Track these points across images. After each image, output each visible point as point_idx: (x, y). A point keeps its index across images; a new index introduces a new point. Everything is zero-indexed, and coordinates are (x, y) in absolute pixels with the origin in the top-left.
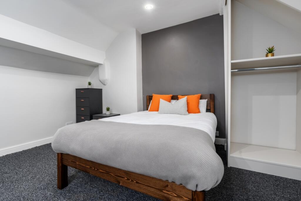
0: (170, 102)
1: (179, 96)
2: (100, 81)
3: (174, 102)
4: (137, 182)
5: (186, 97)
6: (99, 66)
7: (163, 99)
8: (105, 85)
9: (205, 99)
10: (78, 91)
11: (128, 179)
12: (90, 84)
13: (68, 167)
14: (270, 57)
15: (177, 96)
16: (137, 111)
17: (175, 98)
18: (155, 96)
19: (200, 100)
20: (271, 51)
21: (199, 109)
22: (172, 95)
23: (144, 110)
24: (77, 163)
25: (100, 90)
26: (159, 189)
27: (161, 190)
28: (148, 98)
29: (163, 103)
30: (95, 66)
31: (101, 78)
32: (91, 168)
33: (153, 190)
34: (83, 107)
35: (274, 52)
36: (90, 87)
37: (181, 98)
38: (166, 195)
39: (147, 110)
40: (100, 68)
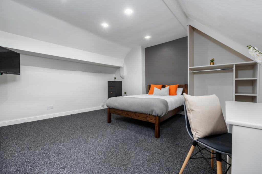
0: (161, 89)
1: (166, 86)
2: (121, 77)
3: (163, 89)
4: (138, 116)
5: (169, 86)
6: (120, 68)
7: (156, 87)
8: (123, 79)
9: (182, 87)
10: (109, 83)
11: (135, 116)
12: (115, 78)
13: (112, 114)
14: (212, 65)
15: (165, 85)
16: (142, 94)
17: (164, 87)
18: (152, 86)
19: (178, 88)
20: (212, 61)
21: (176, 93)
22: (162, 85)
23: (146, 94)
24: (116, 112)
25: (121, 82)
26: (145, 118)
27: (146, 118)
28: (149, 87)
29: (156, 90)
30: (118, 68)
31: (122, 75)
32: (121, 113)
33: (143, 118)
34: (112, 92)
35: (214, 62)
36: (115, 80)
37: (166, 87)
38: (147, 119)
39: (148, 94)
40: (121, 69)
